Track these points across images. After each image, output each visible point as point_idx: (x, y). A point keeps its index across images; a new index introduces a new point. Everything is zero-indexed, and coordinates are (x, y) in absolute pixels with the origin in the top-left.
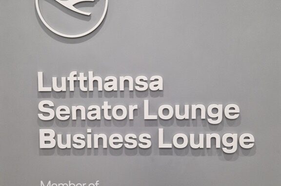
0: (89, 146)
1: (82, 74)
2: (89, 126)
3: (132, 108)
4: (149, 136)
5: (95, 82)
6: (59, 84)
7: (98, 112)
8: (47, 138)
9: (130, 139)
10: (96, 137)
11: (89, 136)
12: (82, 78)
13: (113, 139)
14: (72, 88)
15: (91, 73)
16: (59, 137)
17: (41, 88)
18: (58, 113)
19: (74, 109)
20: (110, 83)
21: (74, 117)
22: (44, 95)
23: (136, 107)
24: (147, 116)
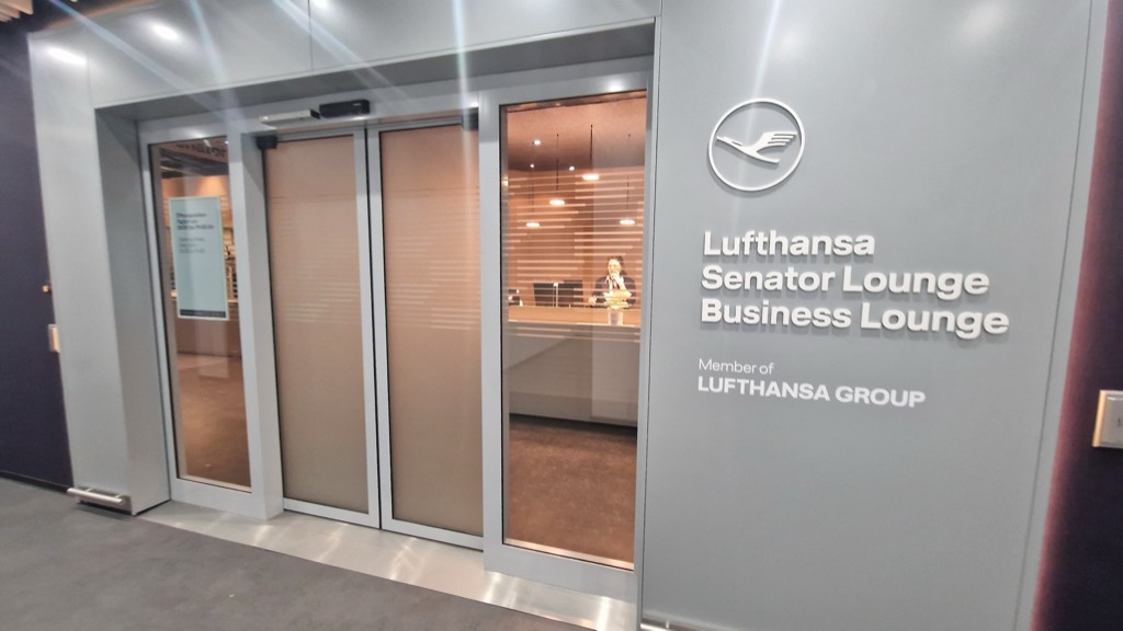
0: (765, 321)
1: (761, 234)
2: (766, 297)
3: (827, 276)
4: (848, 312)
5: (779, 244)
6: (732, 246)
7: (780, 280)
8: (711, 310)
9: (822, 315)
10: (775, 310)
11: (765, 310)
12: (761, 239)
13: (798, 314)
14: (747, 251)
15: (773, 233)
16: (727, 308)
17: (708, 251)
18: (728, 280)
19: (748, 276)
20: (799, 245)
21: (747, 286)
22: (711, 259)
23: (833, 275)
24: (848, 287)
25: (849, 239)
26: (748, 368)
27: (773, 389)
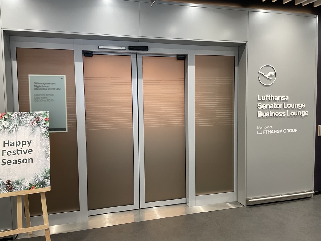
0: (270, 116)
2: (271, 110)
3: (281, 105)
4: (285, 113)
5: (272, 98)
6: (263, 98)
7: (273, 106)
8: (260, 114)
9: (280, 113)
10: (272, 113)
11: (270, 113)
12: (269, 97)
13: (276, 114)
14: (267, 100)
16: (263, 113)
17: (259, 100)
18: (263, 107)
19: (267, 105)
20: (276, 98)
21: (267, 108)
24: (285, 107)
25: (284, 97)
26: (267, 127)
27: (272, 132)
